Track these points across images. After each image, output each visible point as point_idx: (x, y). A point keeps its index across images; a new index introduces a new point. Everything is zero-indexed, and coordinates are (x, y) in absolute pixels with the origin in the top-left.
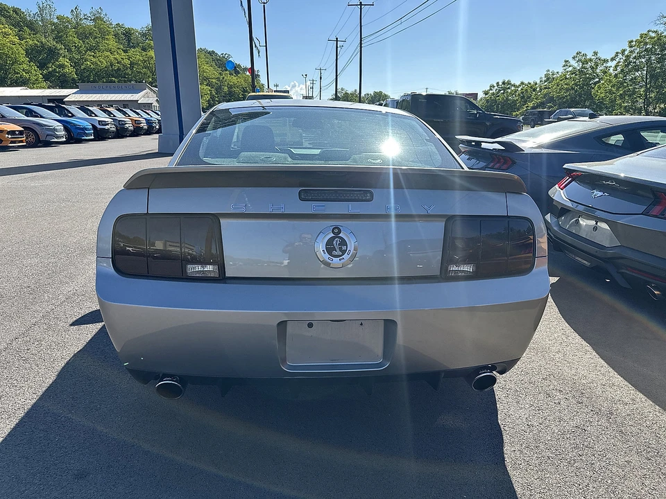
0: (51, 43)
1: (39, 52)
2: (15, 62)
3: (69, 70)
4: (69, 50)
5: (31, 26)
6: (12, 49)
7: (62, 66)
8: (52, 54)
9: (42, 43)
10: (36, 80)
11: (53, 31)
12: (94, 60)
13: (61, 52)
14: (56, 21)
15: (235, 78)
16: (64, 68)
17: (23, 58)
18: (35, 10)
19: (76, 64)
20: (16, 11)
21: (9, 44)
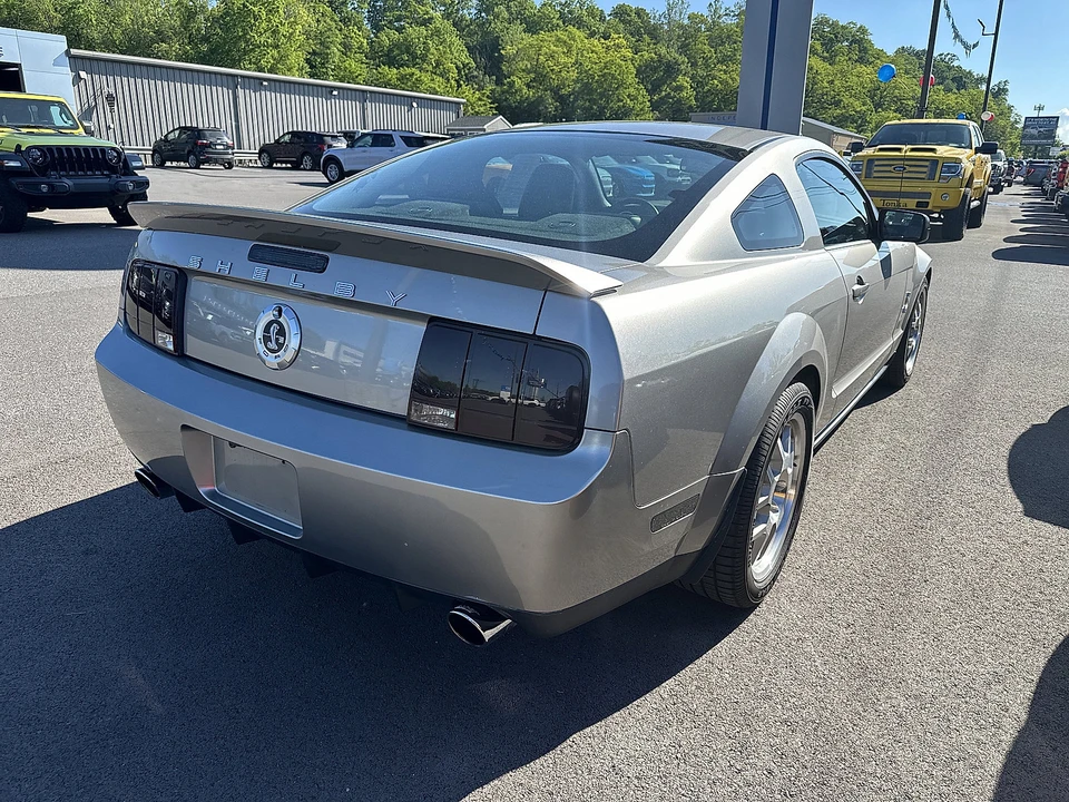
0: (672, 54)
1: (655, 70)
2: (621, 85)
3: (688, 94)
4: (694, 65)
5: (654, 33)
6: (621, 67)
7: (680, 88)
8: (671, 70)
9: (660, 55)
10: (641, 110)
11: (679, 37)
12: (724, 77)
13: (683, 67)
14: (686, 22)
15: (953, 97)
16: (682, 91)
17: (631, 79)
18: (663, 9)
19: (698, 83)
20: (639, 12)
21: (618, 60)
